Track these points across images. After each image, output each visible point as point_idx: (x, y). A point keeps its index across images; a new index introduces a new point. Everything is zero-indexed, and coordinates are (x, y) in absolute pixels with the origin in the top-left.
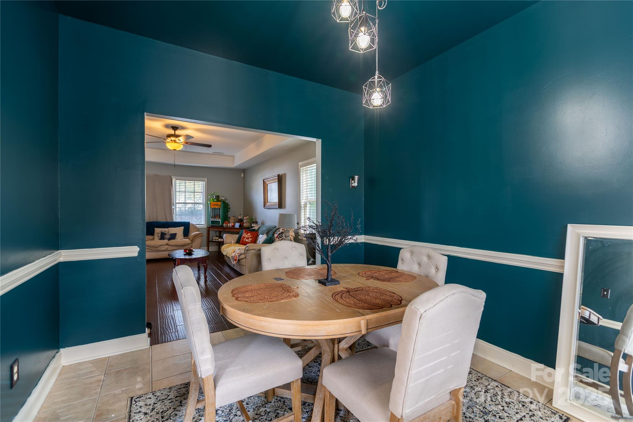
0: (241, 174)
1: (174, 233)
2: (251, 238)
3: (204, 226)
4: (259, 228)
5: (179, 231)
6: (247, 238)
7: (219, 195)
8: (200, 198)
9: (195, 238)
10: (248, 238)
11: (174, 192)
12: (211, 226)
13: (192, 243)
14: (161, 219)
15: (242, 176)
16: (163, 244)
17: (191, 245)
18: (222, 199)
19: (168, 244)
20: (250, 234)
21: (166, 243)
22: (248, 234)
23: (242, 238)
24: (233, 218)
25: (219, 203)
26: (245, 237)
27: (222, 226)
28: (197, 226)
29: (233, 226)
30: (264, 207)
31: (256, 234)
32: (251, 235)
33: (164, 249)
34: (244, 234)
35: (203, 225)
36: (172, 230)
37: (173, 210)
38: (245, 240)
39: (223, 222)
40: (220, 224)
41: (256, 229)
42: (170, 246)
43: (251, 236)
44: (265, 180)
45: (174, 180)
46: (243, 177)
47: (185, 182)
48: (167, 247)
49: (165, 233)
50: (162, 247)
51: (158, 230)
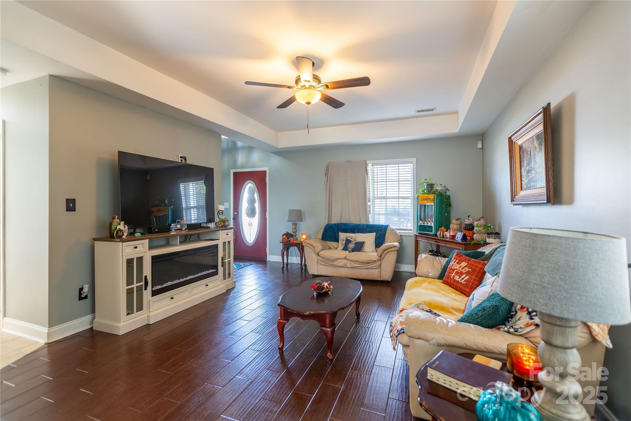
0: (477, 142)
1: (362, 241)
2: (467, 273)
3: (412, 232)
4: (494, 252)
5: (369, 239)
6: (457, 273)
7: (433, 182)
8: (408, 189)
9: (385, 252)
10: (460, 274)
11: (370, 183)
12: (419, 233)
13: (380, 260)
14: (354, 220)
15: (480, 146)
16: (340, 257)
17: (379, 262)
18: (437, 190)
19: (347, 257)
20: (466, 264)
21: (344, 257)
22: (461, 265)
23: (448, 269)
24: (456, 222)
25: (432, 196)
26: (454, 270)
27: (436, 235)
28: (398, 231)
29: (453, 237)
30: (512, 200)
31: (480, 266)
32: (469, 268)
33: (341, 264)
34: (453, 263)
35: (411, 230)
36: (359, 237)
37: (368, 207)
38: (453, 274)
39: (438, 227)
40: (432, 232)
41: (487, 253)
42: (349, 261)
43: (467, 269)
44: (513, 138)
45: (370, 165)
46: (482, 148)
47: (386, 167)
48: (345, 261)
49: (352, 240)
50: (339, 261)
51: (343, 236)
